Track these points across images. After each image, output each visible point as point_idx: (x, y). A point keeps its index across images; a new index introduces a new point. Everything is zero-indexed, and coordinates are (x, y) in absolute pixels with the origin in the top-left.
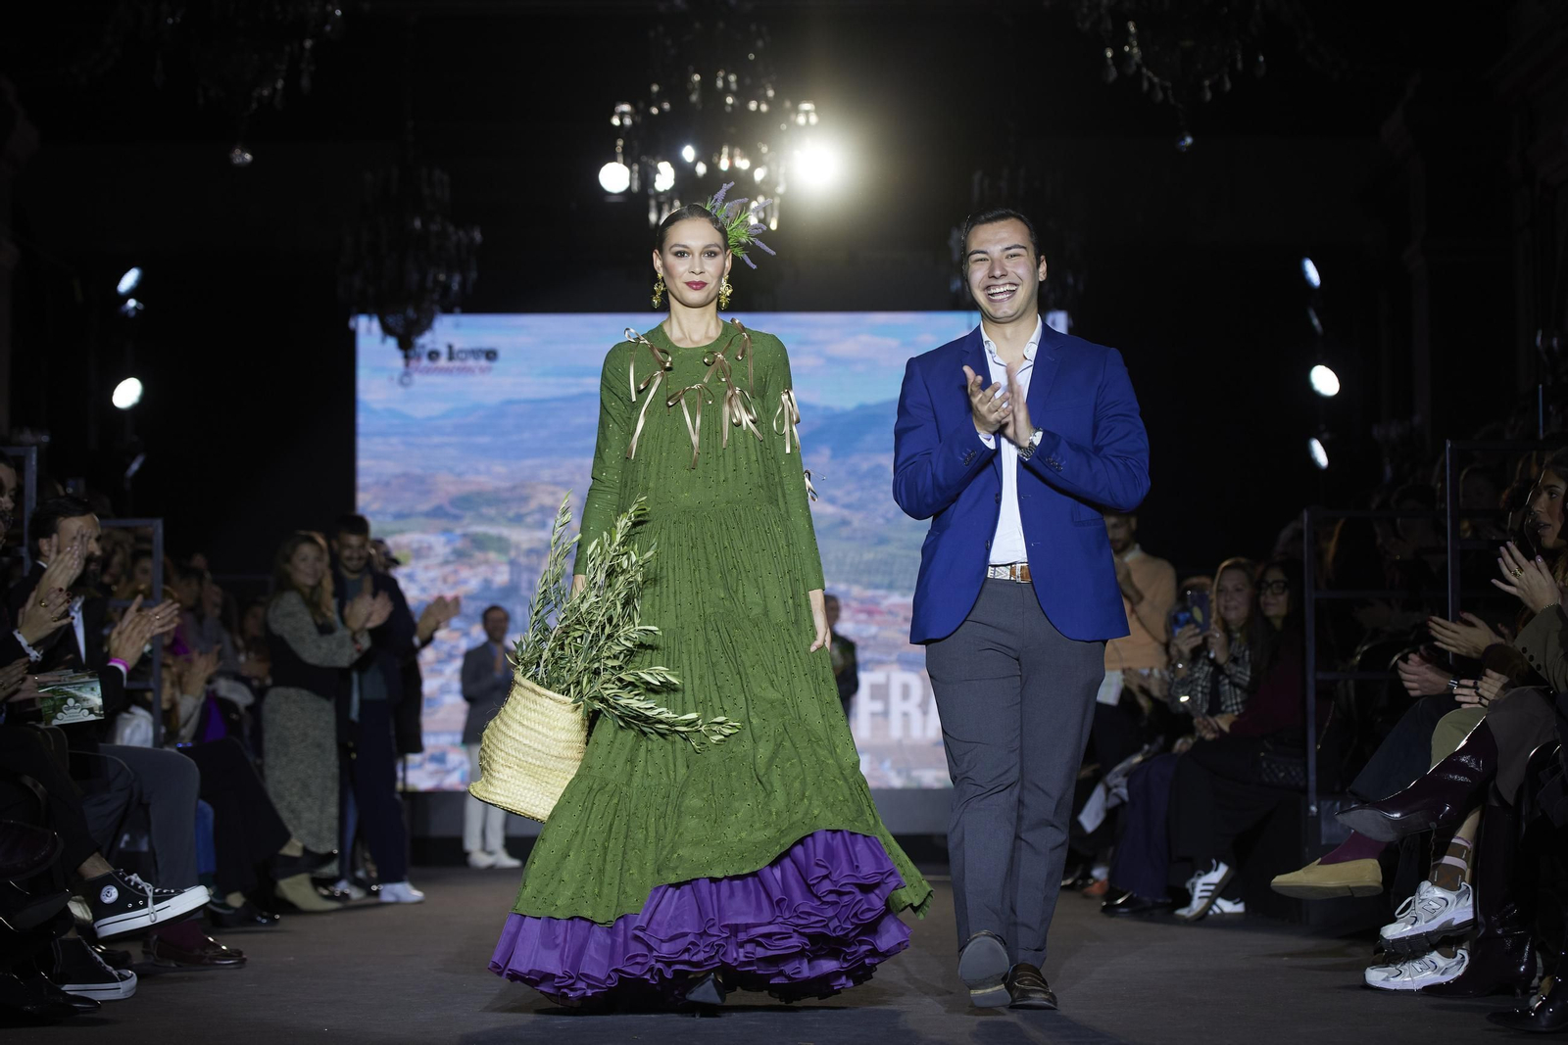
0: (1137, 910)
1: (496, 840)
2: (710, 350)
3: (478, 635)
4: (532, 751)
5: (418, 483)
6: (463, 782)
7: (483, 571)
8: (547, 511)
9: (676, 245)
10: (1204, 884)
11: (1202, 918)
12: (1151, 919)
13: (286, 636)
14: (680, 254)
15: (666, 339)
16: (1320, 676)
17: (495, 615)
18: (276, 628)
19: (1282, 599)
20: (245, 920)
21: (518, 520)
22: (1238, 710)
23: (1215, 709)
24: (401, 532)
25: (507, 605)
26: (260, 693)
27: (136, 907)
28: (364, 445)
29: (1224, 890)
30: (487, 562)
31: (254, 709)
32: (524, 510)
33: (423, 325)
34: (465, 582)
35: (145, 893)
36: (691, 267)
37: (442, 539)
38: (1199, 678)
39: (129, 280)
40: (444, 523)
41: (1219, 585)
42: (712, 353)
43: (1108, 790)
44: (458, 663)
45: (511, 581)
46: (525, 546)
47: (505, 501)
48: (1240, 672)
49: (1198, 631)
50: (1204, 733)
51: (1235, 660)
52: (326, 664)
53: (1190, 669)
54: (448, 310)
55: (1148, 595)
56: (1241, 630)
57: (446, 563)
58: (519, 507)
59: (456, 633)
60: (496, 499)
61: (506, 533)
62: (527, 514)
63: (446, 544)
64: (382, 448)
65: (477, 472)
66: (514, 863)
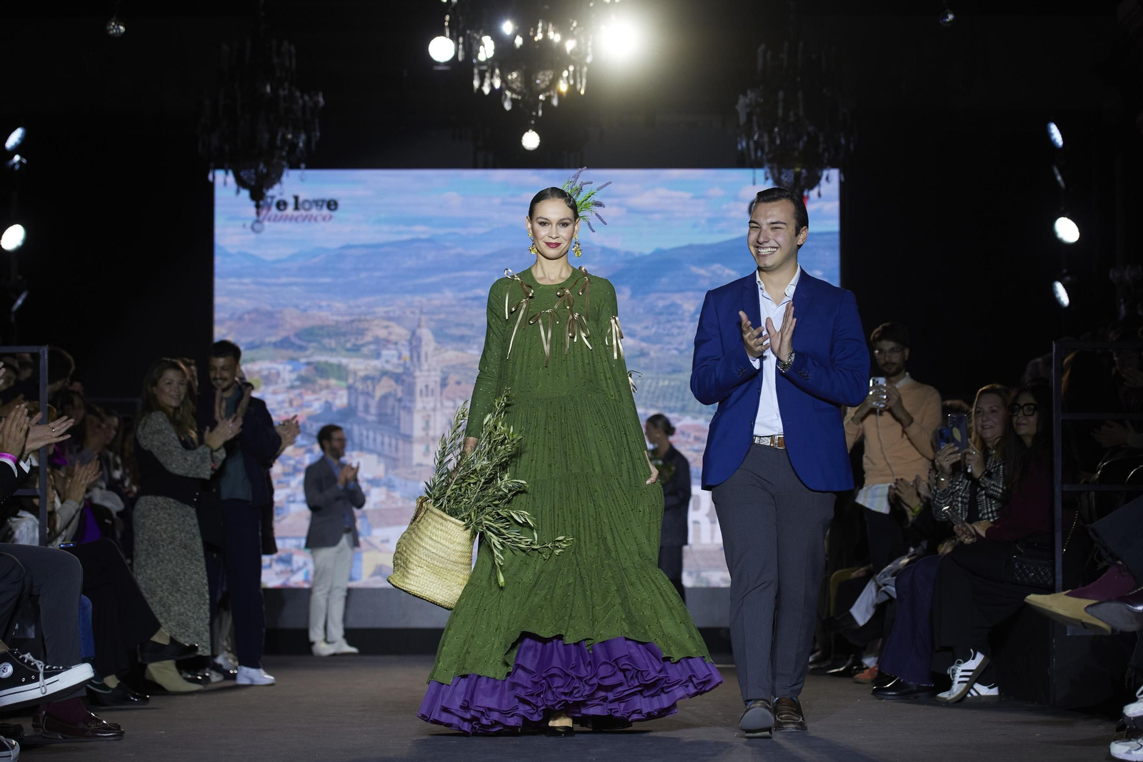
0: (904, 693)
1: (337, 632)
2: (562, 287)
4: (437, 557)
5: (269, 318)
6: (306, 581)
7: (325, 395)
8: (381, 343)
9: (540, 218)
10: (963, 671)
11: (961, 700)
12: (917, 701)
13: (155, 451)
14: (543, 224)
15: (532, 278)
16: (1066, 488)
17: (331, 434)
18: (145, 444)
19: (1033, 419)
20: (119, 699)
21: (356, 350)
22: (993, 517)
23: (973, 517)
25: (345, 426)
26: (130, 502)
27: (29, 681)
28: (221, 285)
29: (981, 676)
30: (328, 387)
31: (126, 515)
32: (360, 342)
33: (273, 178)
34: (309, 405)
35: (37, 669)
36: (549, 233)
37: (289, 367)
38: (959, 490)
39: (15, 138)
40: (290, 353)
41: (976, 407)
42: (562, 289)
43: (879, 588)
45: (349, 404)
46: (362, 374)
47: (345, 334)
48: (994, 485)
49: (957, 448)
50: (963, 538)
51: (989, 475)
52: (190, 475)
53: (951, 482)
54: (295, 166)
55: (917, 418)
56: (996, 447)
57: (292, 387)
58: (357, 339)
59: (302, 450)
60: (335, 332)
61: (344, 361)
62: (363, 345)
63: (292, 371)
64: (236, 287)
65: (320, 307)
66: (354, 650)
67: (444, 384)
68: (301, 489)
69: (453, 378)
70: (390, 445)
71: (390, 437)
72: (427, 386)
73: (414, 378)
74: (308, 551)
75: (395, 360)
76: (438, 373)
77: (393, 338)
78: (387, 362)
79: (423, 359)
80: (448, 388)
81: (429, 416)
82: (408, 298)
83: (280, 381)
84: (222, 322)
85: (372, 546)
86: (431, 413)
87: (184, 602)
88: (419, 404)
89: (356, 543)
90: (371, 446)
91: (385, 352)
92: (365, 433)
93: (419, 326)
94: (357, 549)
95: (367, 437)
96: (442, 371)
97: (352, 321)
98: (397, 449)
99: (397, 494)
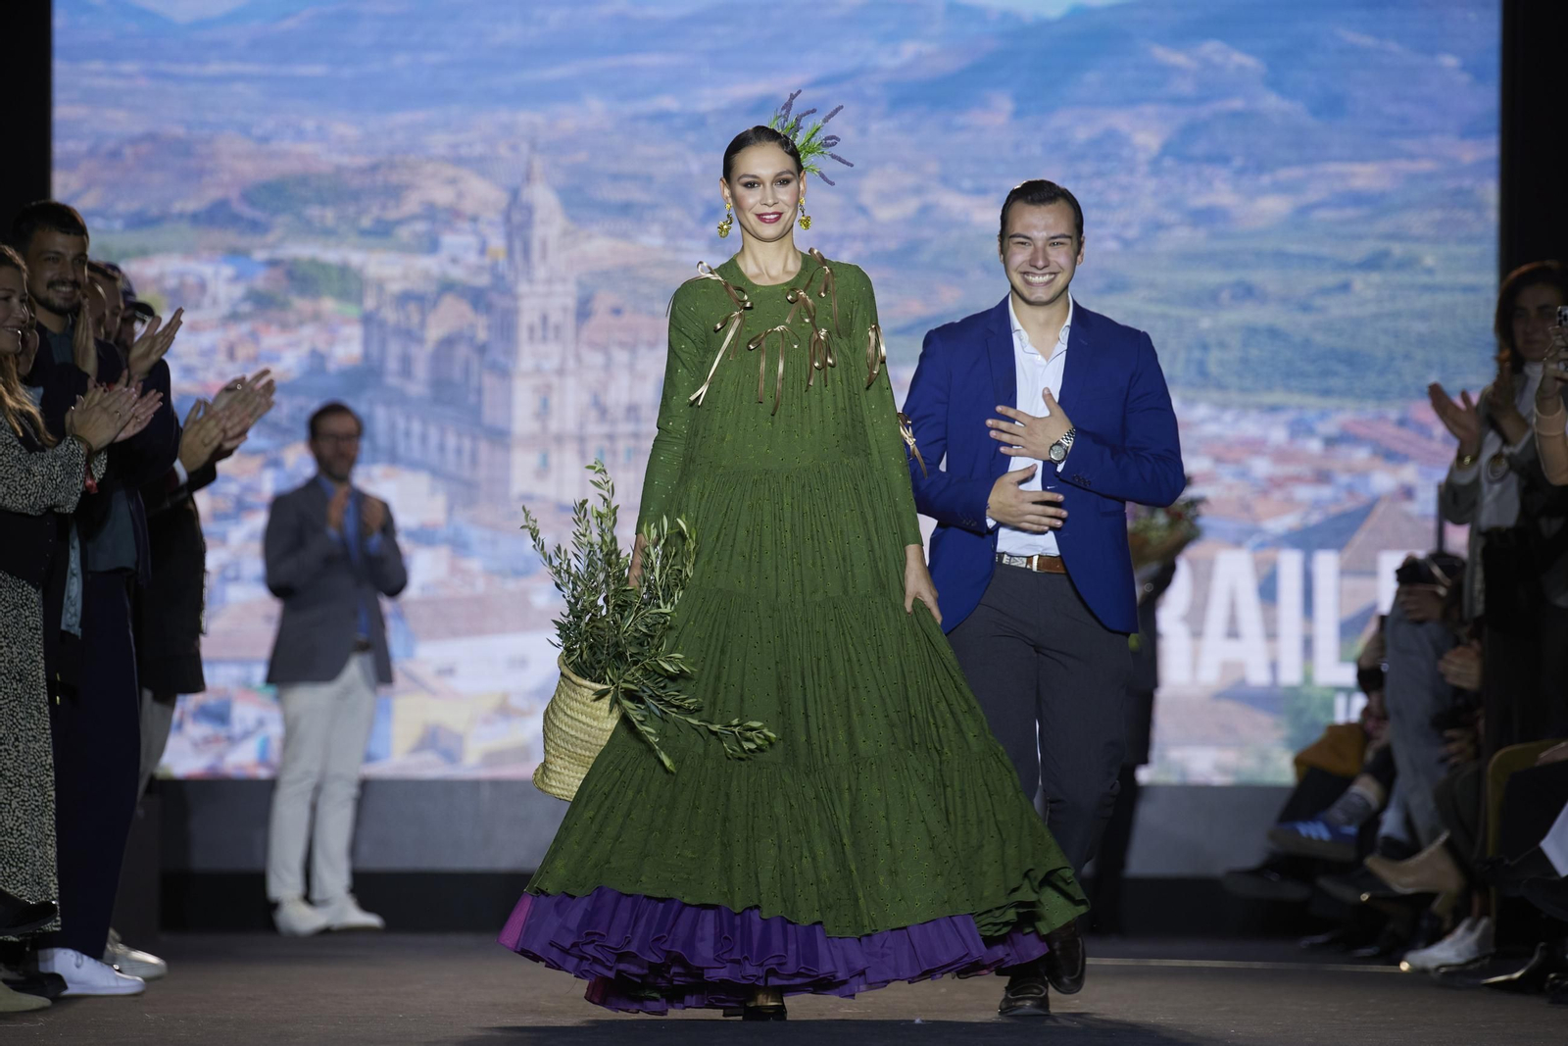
1: (334, 878)
2: (791, 288)
3: (299, 463)
4: (579, 742)
5: (177, 154)
6: (263, 761)
7: (309, 336)
8: (441, 218)
9: (745, 176)
14: (750, 185)
15: (742, 275)
17: (336, 424)
21: (382, 232)
24: (143, 253)
25: (360, 406)
30: (316, 317)
32: (392, 214)
36: (762, 199)
37: (227, 271)
40: (231, 238)
42: (794, 290)
44: (259, 520)
45: (366, 356)
46: (395, 287)
47: (355, 196)
57: (234, 317)
58: (384, 207)
59: (257, 461)
60: (336, 190)
61: (356, 258)
62: (400, 222)
63: (236, 279)
64: (104, 82)
65: (300, 135)
66: (372, 920)
67: (583, 311)
68: (256, 548)
69: (604, 301)
70: (459, 451)
71: (459, 435)
72: (545, 319)
73: (515, 297)
74: (272, 691)
75: (472, 258)
76: (571, 287)
77: (468, 206)
78: (454, 261)
79: (536, 255)
80: (595, 321)
81: (548, 387)
82: (504, 115)
83: (207, 301)
84: (72, 164)
85: (418, 684)
86: (555, 380)
87: (14, 804)
88: (527, 357)
89: (383, 674)
90: (416, 453)
91: (449, 240)
92: (401, 423)
93: (528, 178)
94: (383, 690)
95: (408, 434)
96: (580, 284)
97: (374, 168)
98: (474, 460)
99: (474, 565)
